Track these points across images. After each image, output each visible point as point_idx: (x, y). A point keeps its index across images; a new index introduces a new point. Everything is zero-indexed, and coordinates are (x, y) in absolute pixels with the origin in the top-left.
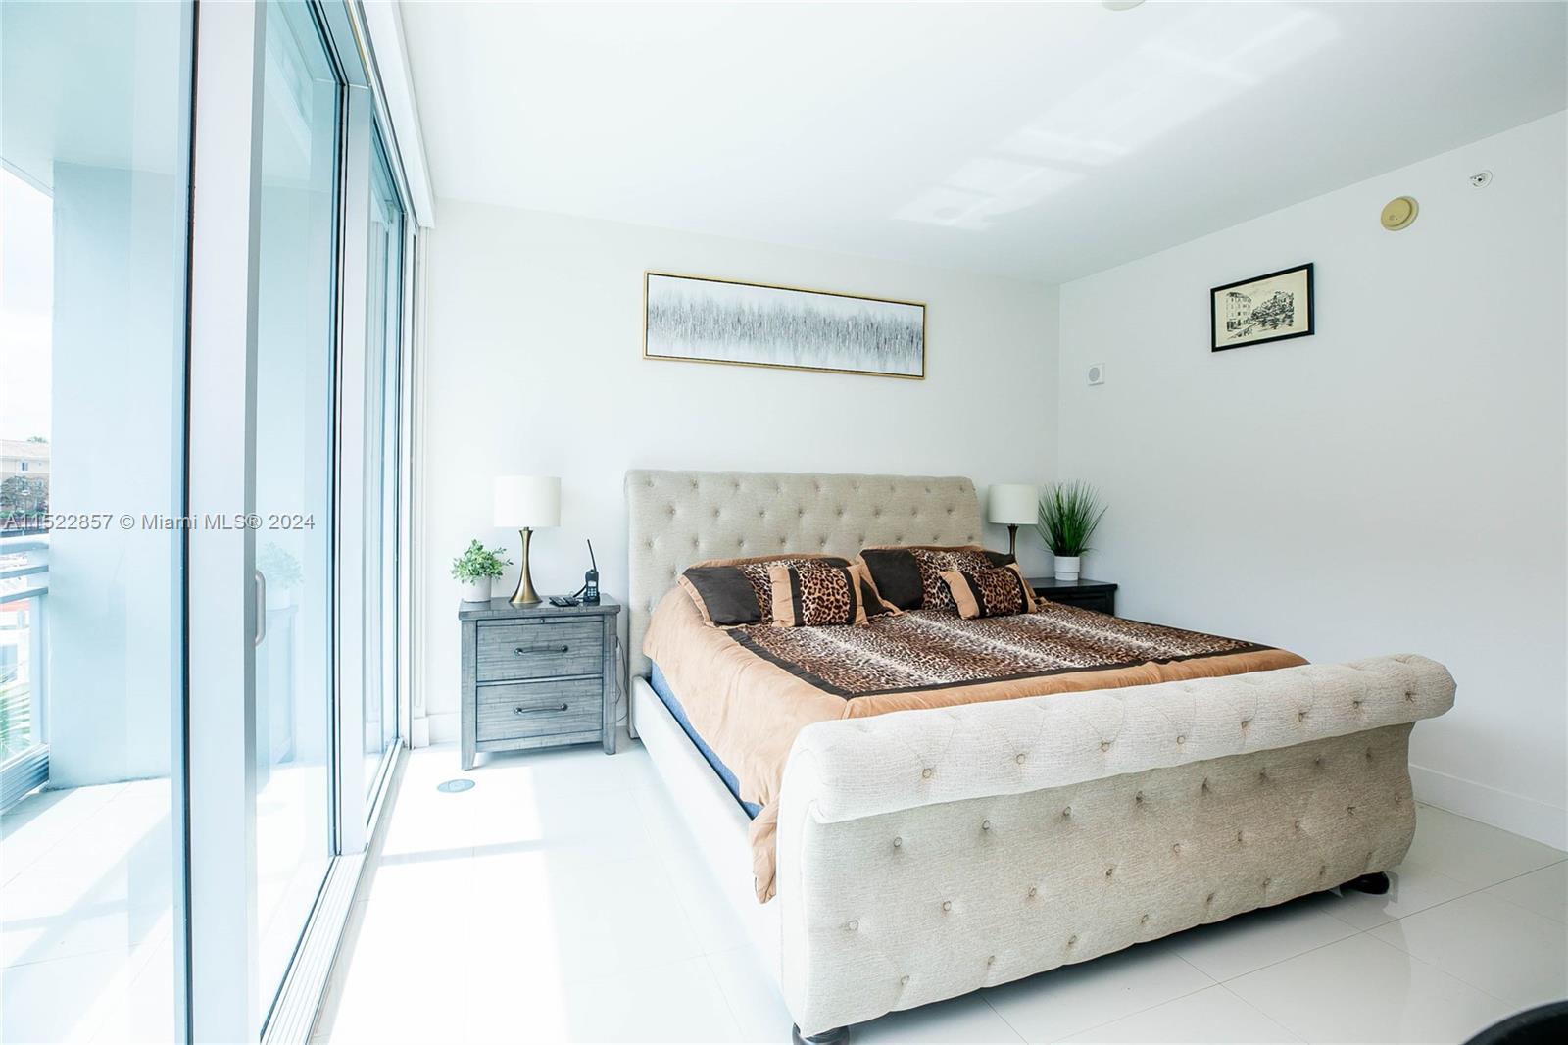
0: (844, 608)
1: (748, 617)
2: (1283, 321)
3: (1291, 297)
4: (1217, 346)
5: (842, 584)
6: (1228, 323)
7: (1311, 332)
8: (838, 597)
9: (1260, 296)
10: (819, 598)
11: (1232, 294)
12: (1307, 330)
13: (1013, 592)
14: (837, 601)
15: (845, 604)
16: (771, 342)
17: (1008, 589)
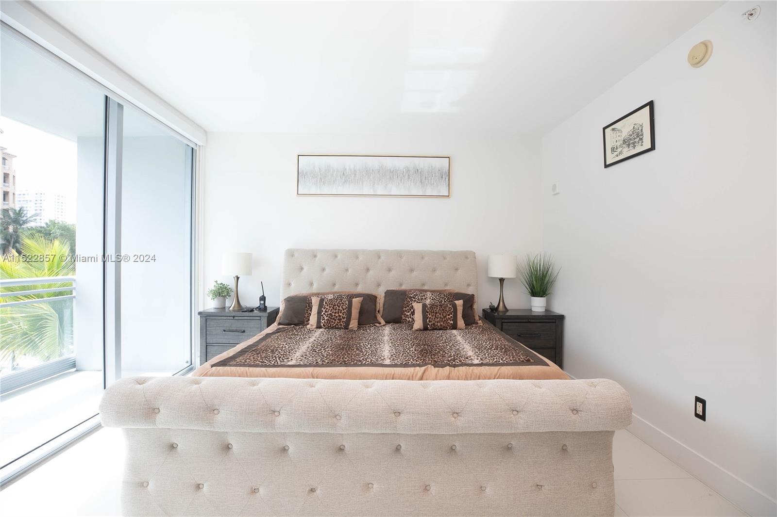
0: (343, 320)
1: (296, 322)
2: (638, 142)
3: (641, 126)
4: (608, 163)
5: (344, 307)
6: (612, 148)
7: (653, 148)
8: (340, 314)
9: (625, 128)
10: (330, 314)
11: (613, 129)
12: (650, 147)
13: (448, 317)
14: (340, 316)
15: (344, 318)
16: (361, 183)
17: (444, 315)
